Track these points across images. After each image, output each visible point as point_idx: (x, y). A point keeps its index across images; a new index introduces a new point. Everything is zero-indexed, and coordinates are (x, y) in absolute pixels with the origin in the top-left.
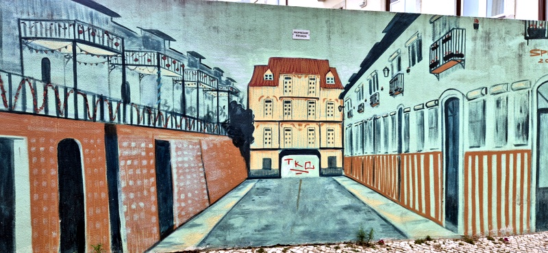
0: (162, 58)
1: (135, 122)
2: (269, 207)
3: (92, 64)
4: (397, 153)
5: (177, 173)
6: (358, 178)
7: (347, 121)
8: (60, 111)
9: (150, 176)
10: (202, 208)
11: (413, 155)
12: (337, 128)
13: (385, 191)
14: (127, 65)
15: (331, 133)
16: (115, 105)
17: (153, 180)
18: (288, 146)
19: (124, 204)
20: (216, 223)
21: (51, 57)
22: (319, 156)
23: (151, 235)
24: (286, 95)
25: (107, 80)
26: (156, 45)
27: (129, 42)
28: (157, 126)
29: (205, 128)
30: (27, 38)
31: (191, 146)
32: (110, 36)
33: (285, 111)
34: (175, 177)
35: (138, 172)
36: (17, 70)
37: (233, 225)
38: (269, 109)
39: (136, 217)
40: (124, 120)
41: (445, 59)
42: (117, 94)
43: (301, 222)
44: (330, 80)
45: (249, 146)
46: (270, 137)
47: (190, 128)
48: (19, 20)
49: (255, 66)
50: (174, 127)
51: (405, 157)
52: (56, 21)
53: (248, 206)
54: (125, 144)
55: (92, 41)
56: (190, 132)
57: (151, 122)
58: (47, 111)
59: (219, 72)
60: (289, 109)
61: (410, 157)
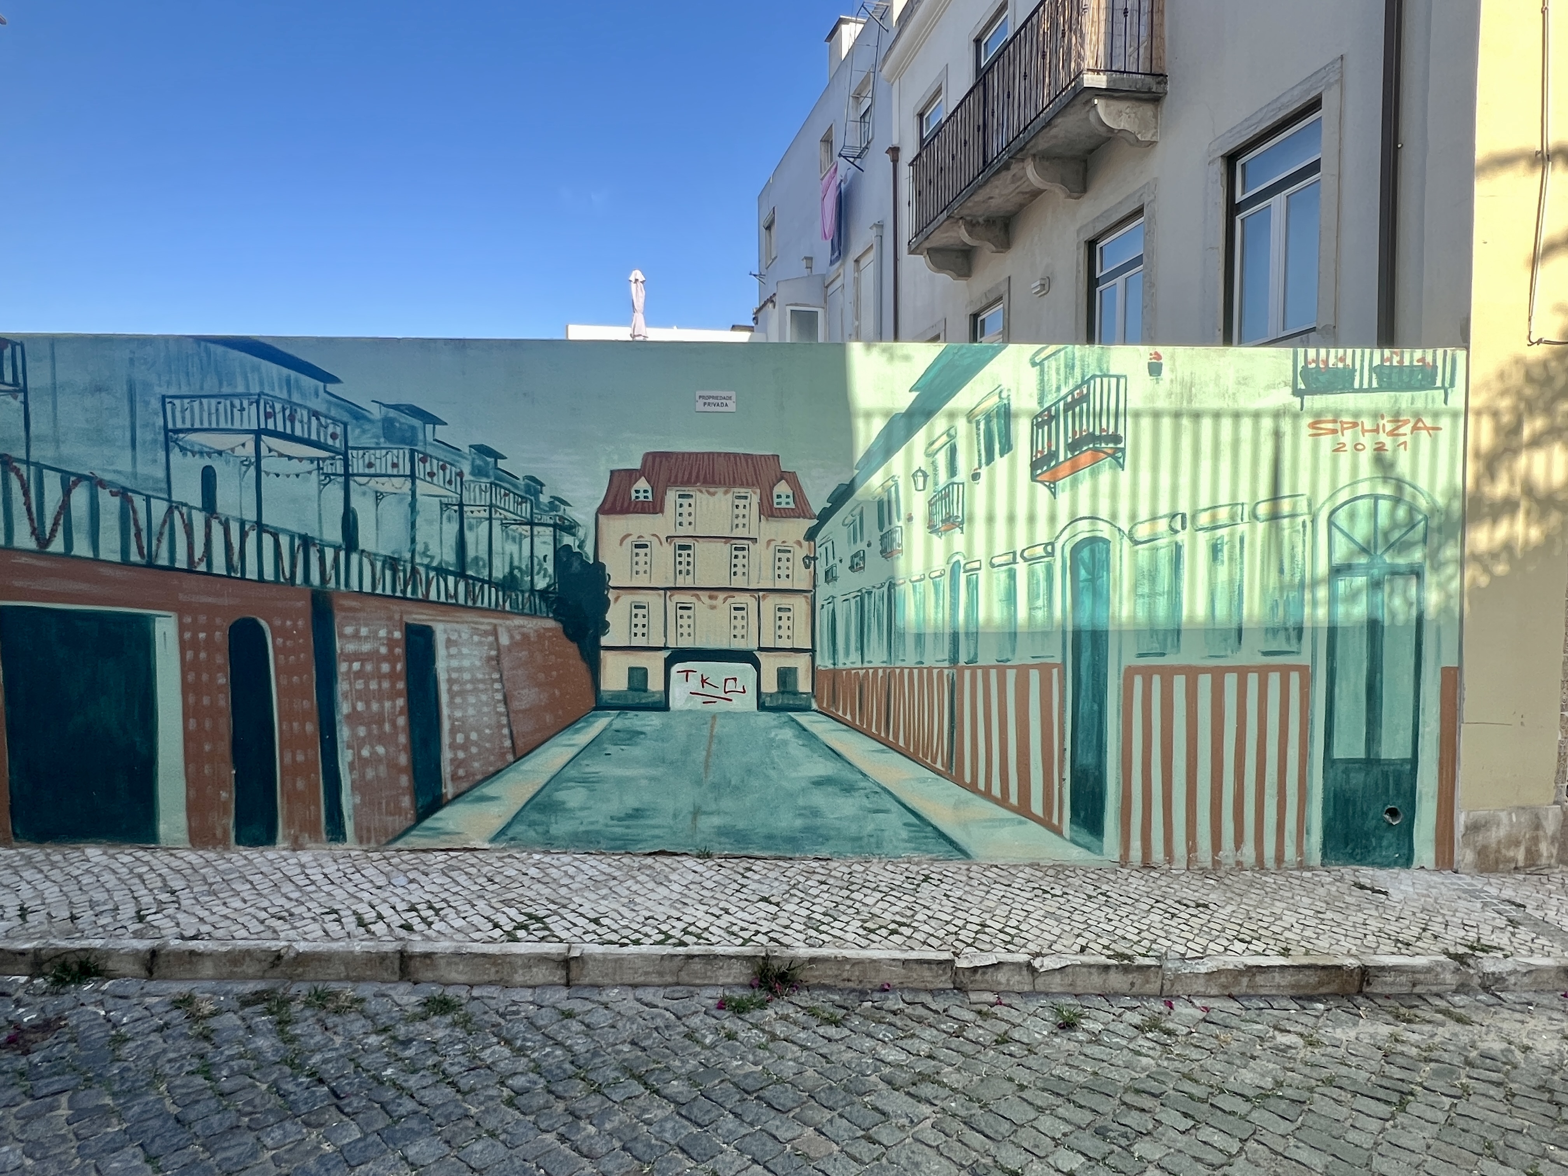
0: (420, 460)
1: (367, 588)
2: (642, 771)
3: (288, 476)
4: (946, 664)
5: (450, 690)
6: (848, 717)
7: (823, 591)
8: (233, 566)
9: (399, 694)
10: (500, 765)
11: (986, 670)
12: (800, 605)
13: (916, 749)
14: (354, 475)
15: (784, 615)
16: (329, 553)
17: (401, 702)
18: (685, 643)
19: (349, 747)
20: (528, 796)
21: (218, 465)
22: (757, 665)
23: (398, 811)
24: (681, 531)
25: (316, 505)
26: (408, 434)
27: (357, 431)
28: (409, 595)
29: (504, 602)
30: (177, 431)
31: (476, 638)
32: (323, 420)
33: (679, 567)
34: (444, 698)
35: (373, 686)
36: (161, 490)
37: (564, 803)
38: (641, 563)
39: (370, 774)
40: (347, 584)
41: (1073, 447)
42: (334, 534)
43: (713, 807)
44: (783, 500)
45: (598, 640)
46: (645, 621)
47: (474, 601)
48: (164, 397)
49: (612, 472)
50: (443, 599)
51: (967, 674)
52: (226, 396)
53: (595, 767)
54: (349, 630)
55: (289, 431)
56: (474, 608)
57: (398, 589)
58: (209, 565)
59: (534, 486)
60: (688, 563)
61: (979, 672)
